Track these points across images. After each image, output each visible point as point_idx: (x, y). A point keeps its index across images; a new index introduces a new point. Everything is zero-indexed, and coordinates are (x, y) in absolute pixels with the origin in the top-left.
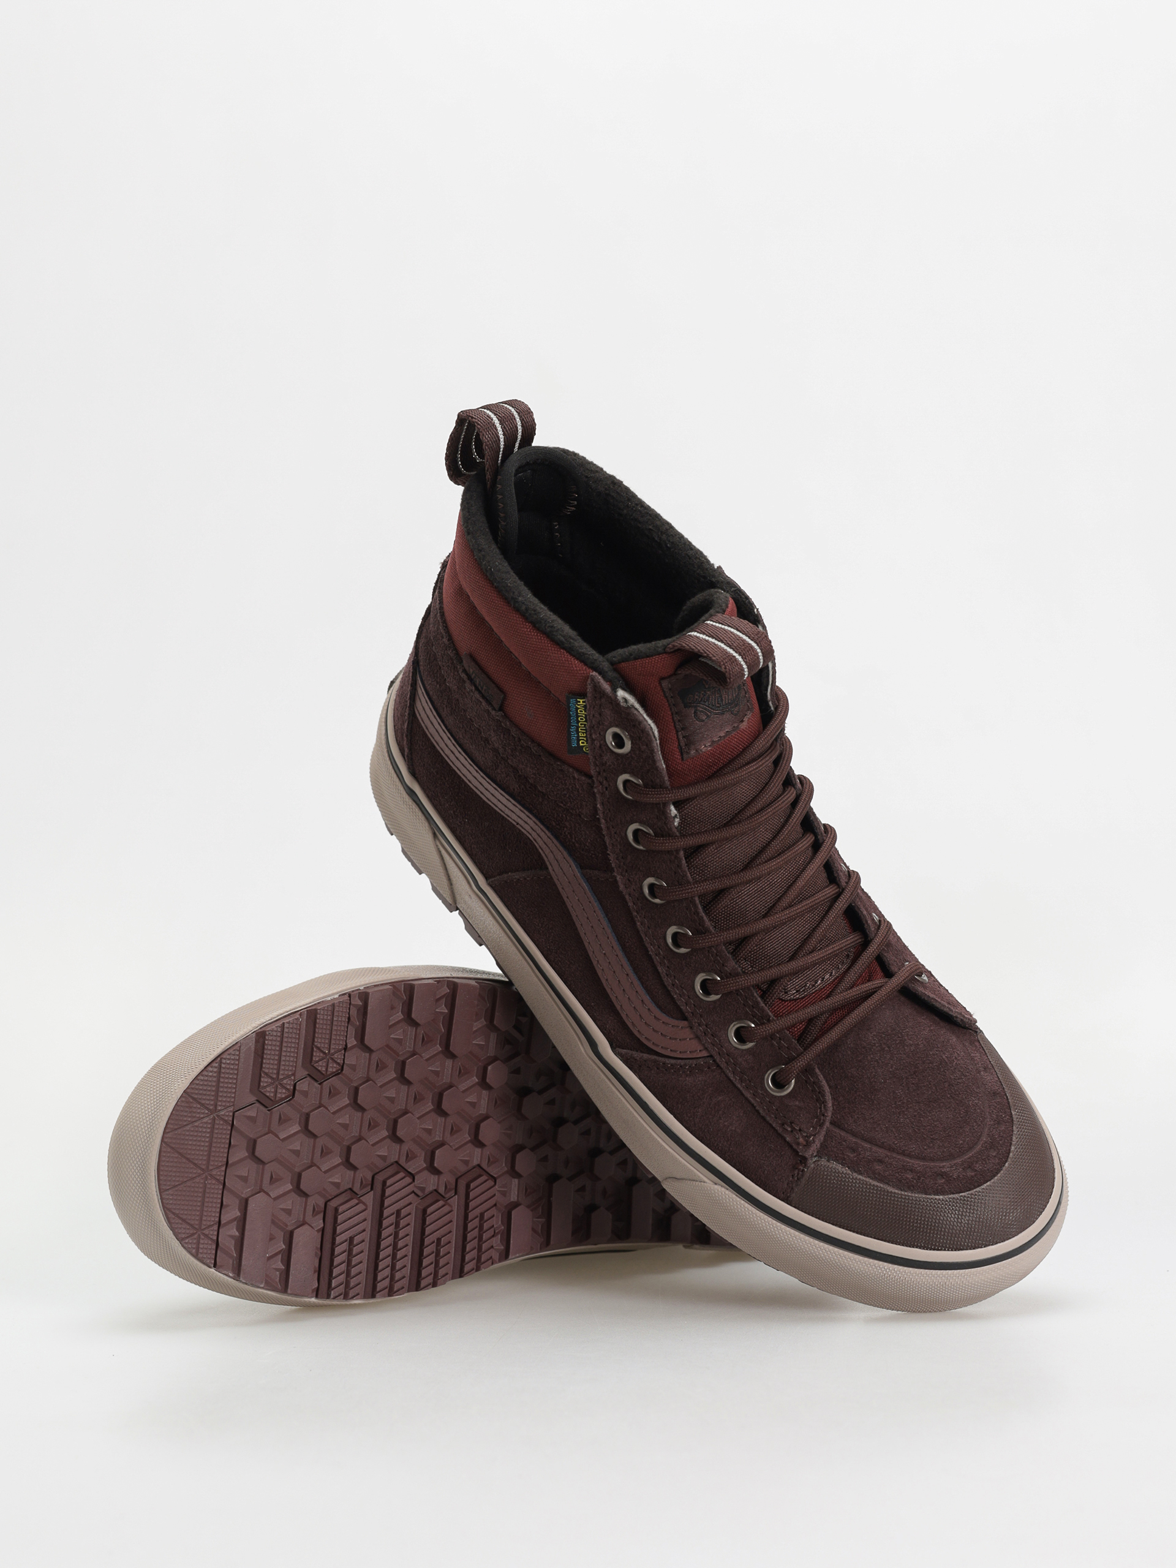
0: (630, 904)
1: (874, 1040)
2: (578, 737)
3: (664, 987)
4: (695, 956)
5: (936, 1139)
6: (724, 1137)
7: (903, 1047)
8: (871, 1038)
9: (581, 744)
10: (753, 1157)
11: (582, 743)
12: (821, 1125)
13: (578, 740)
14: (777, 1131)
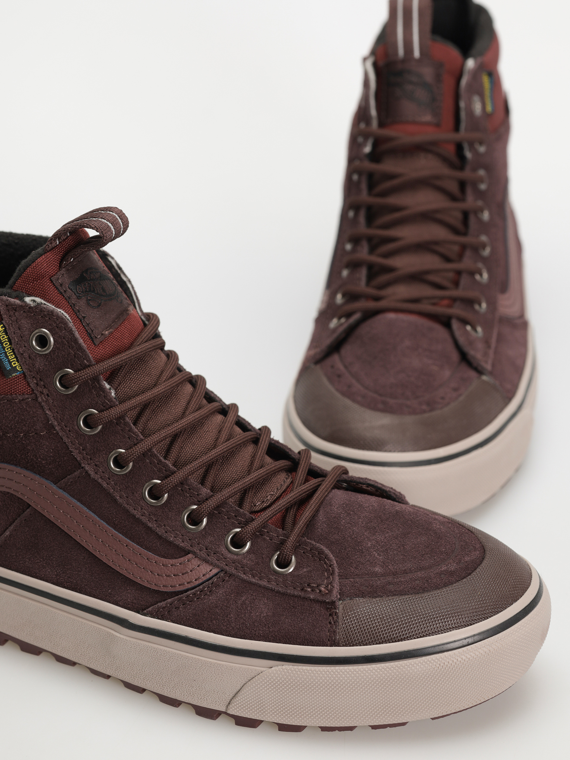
0: (105, 485)
1: (340, 510)
2: (9, 361)
3: (160, 537)
4: (174, 500)
5: (424, 554)
6: (260, 625)
7: (364, 509)
8: (336, 510)
9: (14, 366)
10: (292, 626)
11: (14, 364)
12: (333, 574)
13: (10, 363)
14: (300, 596)
